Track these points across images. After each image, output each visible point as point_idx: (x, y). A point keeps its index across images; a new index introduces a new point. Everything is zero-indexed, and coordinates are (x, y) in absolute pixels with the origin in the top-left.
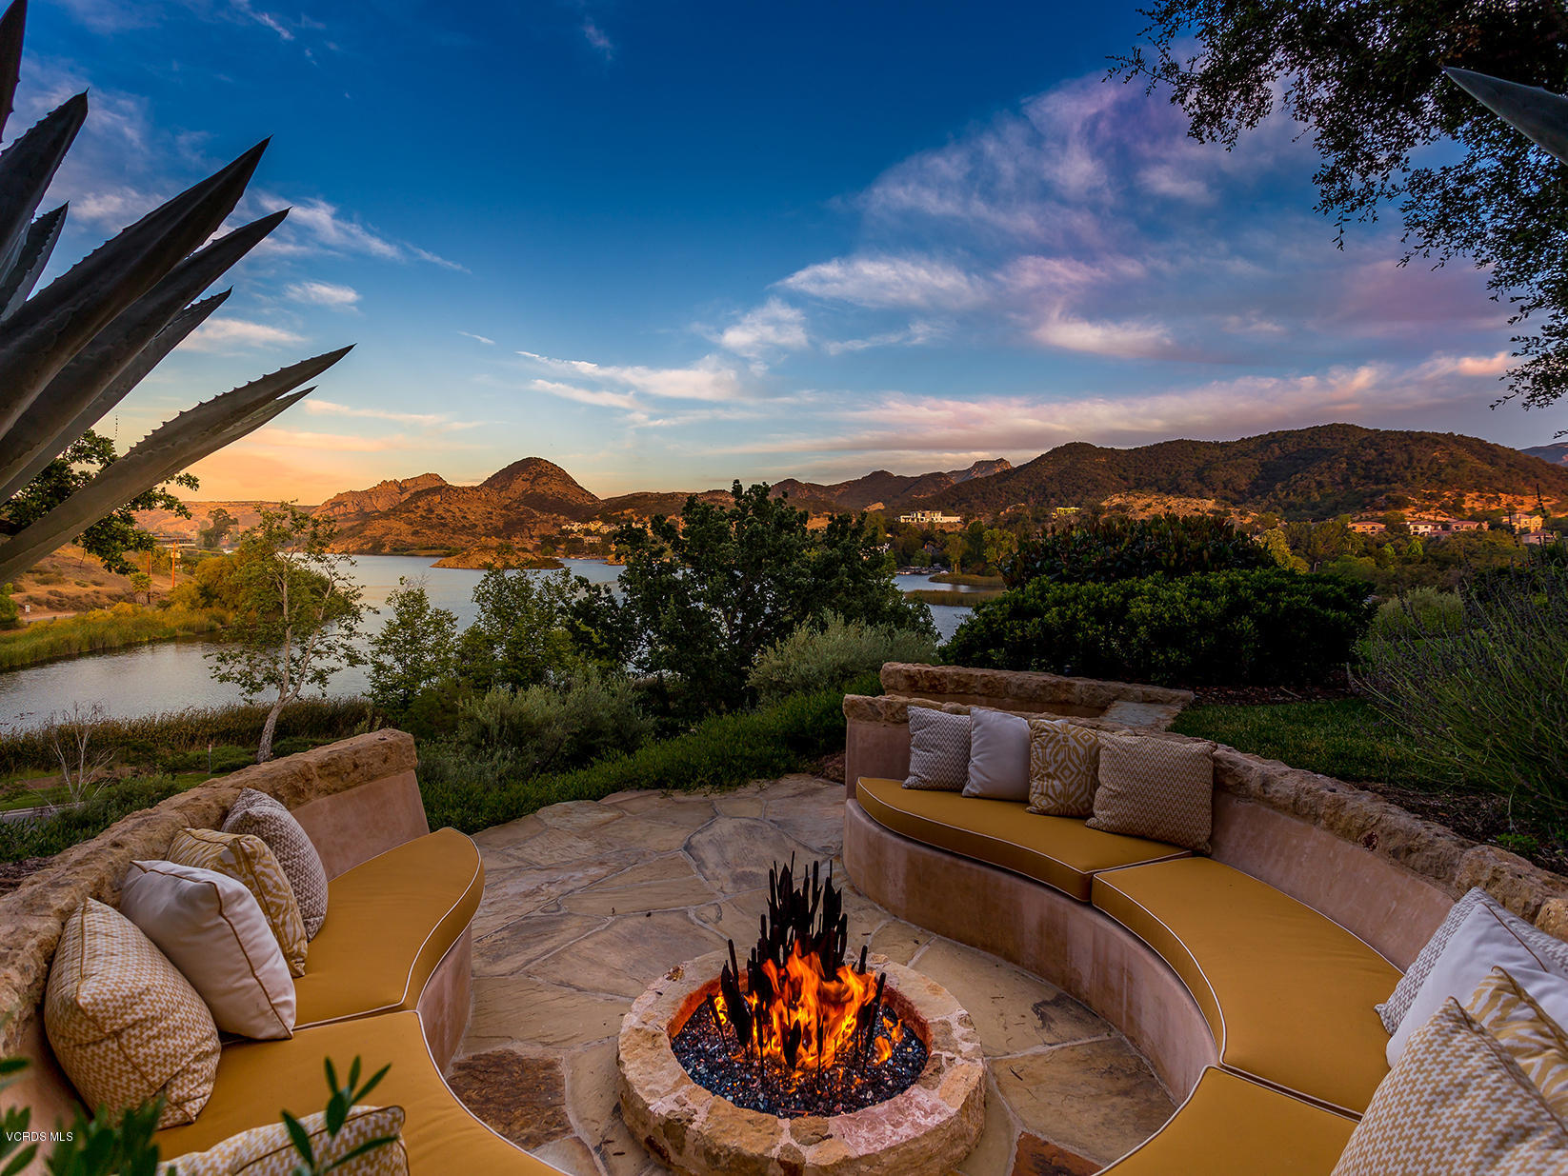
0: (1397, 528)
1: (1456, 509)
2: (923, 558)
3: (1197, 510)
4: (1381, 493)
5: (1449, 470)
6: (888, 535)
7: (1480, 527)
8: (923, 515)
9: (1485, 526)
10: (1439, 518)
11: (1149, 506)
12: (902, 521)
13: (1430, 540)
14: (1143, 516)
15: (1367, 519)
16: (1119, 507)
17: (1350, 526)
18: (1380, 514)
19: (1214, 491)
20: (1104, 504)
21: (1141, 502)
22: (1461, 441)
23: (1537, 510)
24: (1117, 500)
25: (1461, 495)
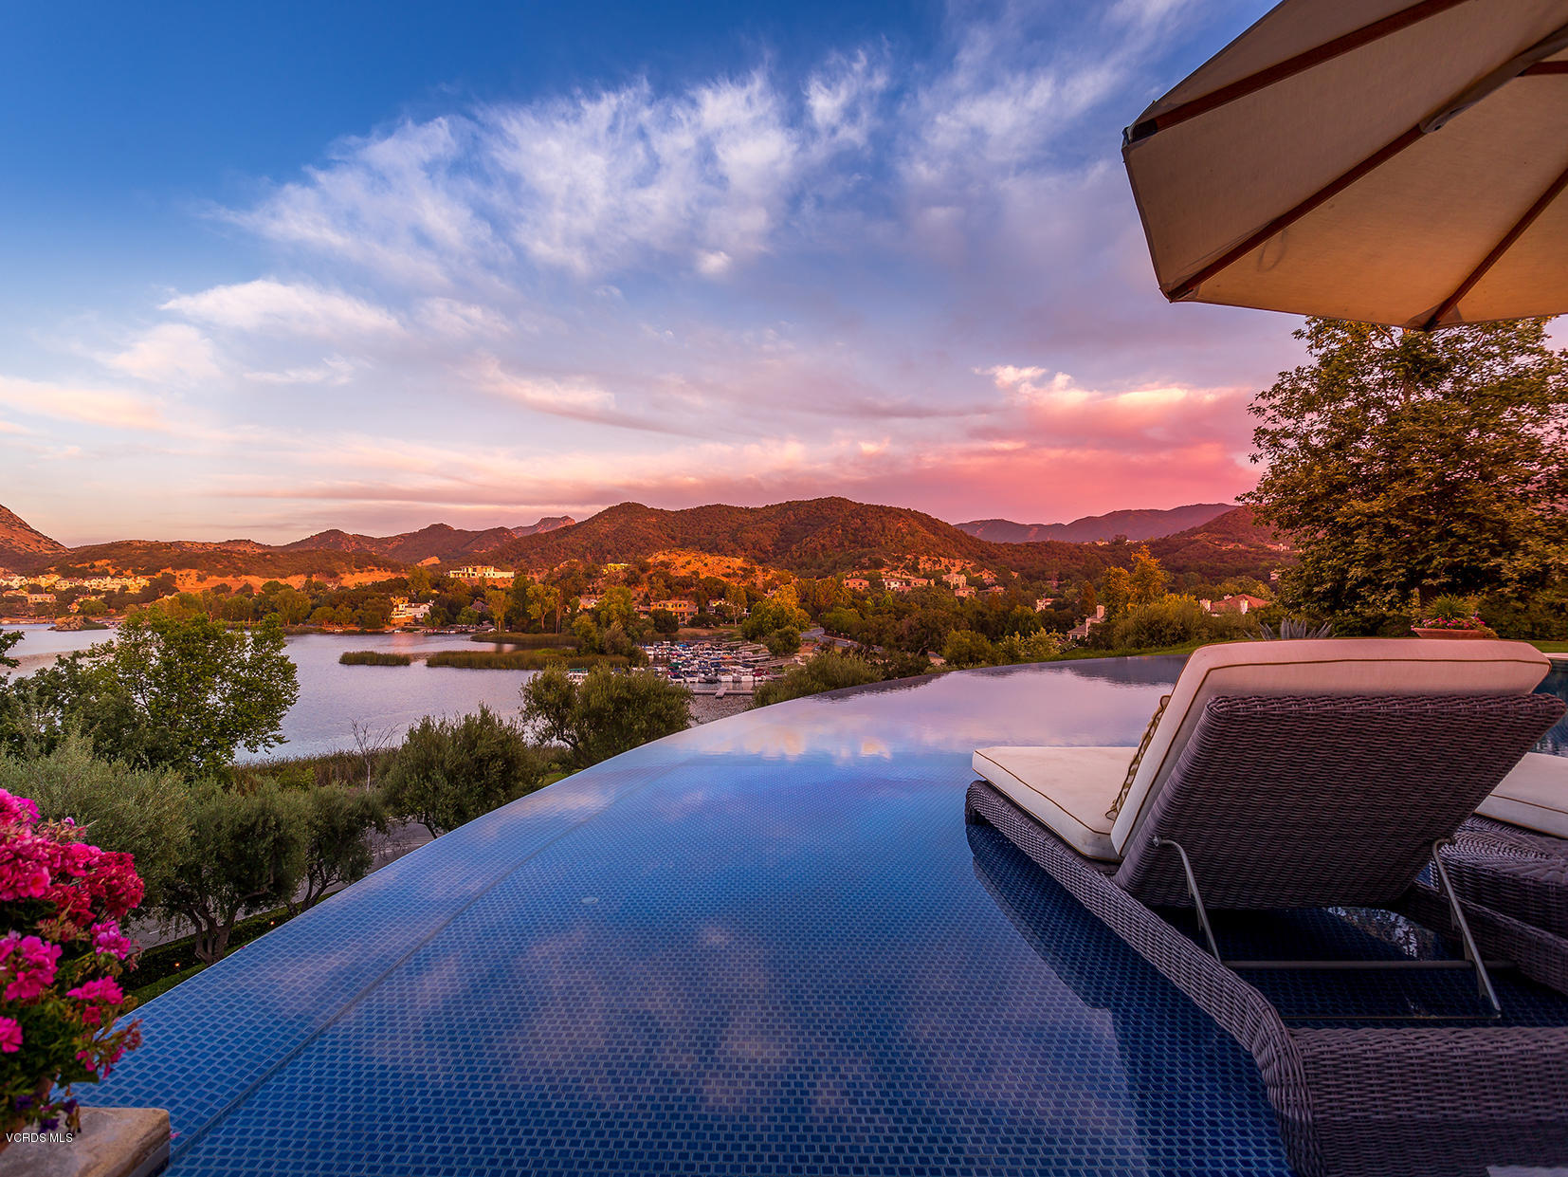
0: (876, 584)
1: (914, 569)
2: (469, 616)
3: (729, 567)
4: (865, 555)
5: (909, 537)
6: (435, 591)
7: (929, 583)
8: (475, 570)
9: (932, 582)
10: (904, 576)
11: (689, 563)
12: (452, 576)
13: (898, 594)
14: (683, 573)
15: (857, 577)
16: (662, 563)
17: (845, 582)
18: (866, 573)
19: (746, 550)
20: (650, 560)
21: (682, 560)
22: (915, 515)
23: (963, 571)
24: (661, 558)
25: (917, 558)
